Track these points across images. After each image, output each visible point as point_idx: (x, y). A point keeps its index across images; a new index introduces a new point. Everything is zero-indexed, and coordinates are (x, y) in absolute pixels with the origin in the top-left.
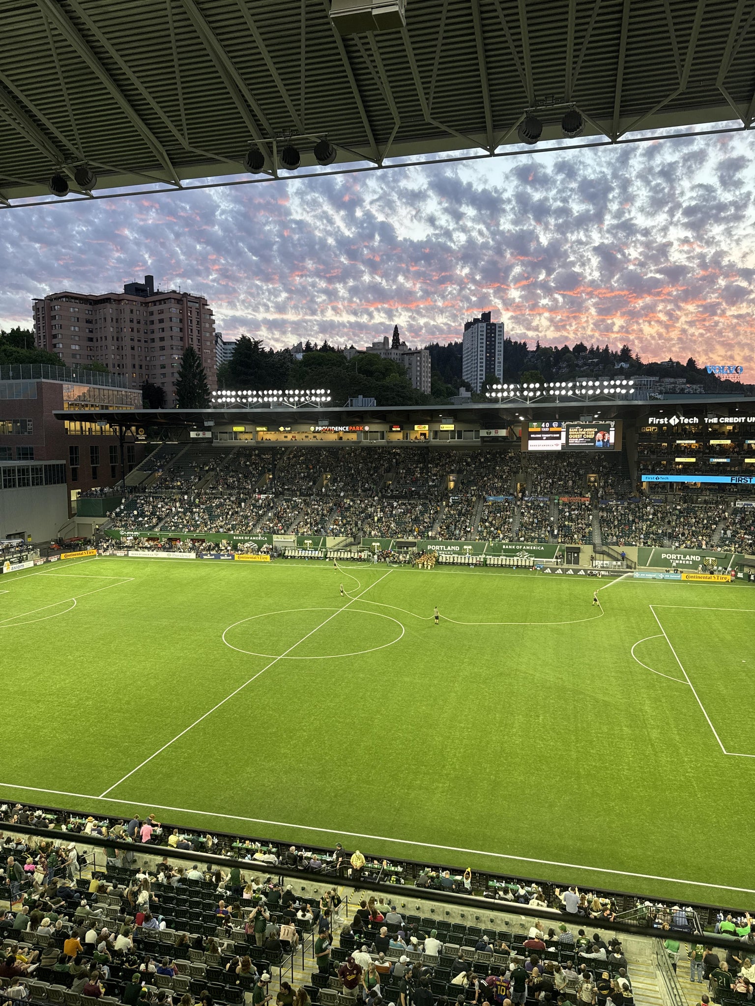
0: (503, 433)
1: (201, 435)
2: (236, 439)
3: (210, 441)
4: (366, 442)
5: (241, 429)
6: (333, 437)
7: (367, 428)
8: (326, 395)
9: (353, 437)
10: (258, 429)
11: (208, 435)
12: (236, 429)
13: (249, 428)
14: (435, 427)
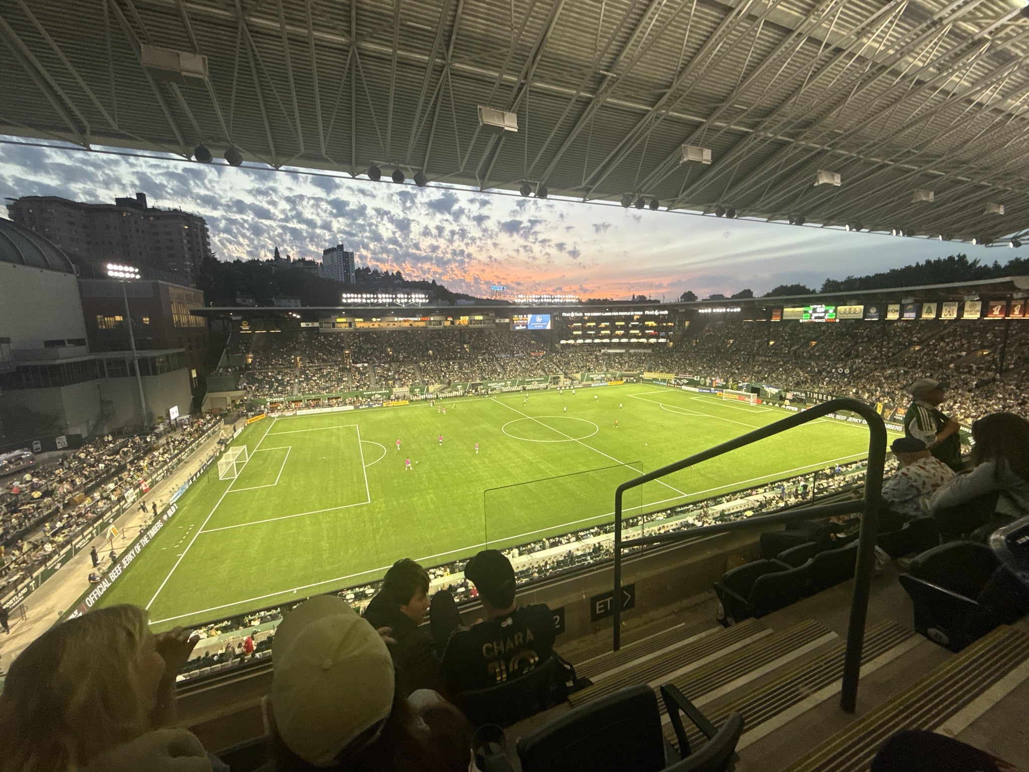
0: (507, 320)
1: (310, 325)
2: (334, 326)
3: (317, 328)
4: (431, 327)
5: (343, 320)
6: (407, 325)
7: (432, 319)
8: (425, 298)
9: (422, 324)
10: (357, 320)
11: (316, 325)
12: (338, 320)
13: (349, 320)
14: (472, 318)
